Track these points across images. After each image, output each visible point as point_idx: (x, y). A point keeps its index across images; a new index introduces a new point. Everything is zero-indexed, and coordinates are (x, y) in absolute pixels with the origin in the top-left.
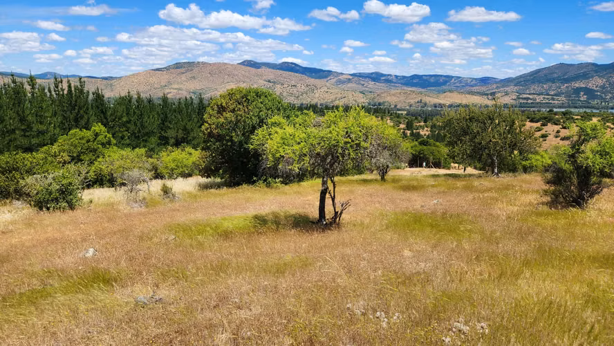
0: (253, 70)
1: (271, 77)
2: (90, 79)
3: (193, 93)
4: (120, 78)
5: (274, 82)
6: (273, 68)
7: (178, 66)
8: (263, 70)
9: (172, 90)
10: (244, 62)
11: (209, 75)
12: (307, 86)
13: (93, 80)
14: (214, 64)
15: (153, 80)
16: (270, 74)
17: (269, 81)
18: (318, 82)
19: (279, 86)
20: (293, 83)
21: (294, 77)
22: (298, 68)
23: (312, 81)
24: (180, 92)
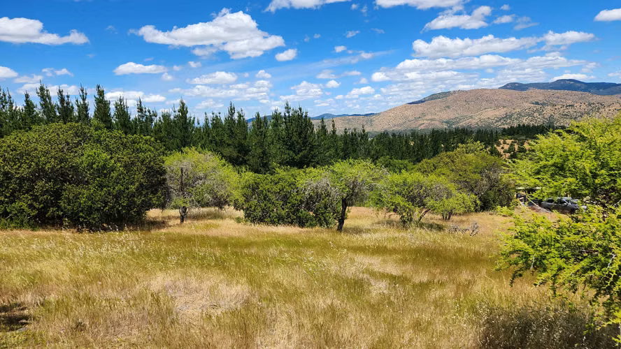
0: (516, 93)
1: (541, 98)
2: (354, 117)
3: (446, 122)
4: (379, 114)
5: (543, 104)
6: (544, 89)
7: (434, 97)
8: (531, 91)
9: (425, 121)
10: (508, 85)
11: (465, 103)
12: (590, 105)
13: (357, 117)
14: (471, 91)
15: (409, 113)
16: (539, 95)
17: (537, 103)
18: (607, 99)
19: (549, 107)
20: (570, 102)
21: (571, 97)
22: (579, 85)
23: (597, 98)
24: (433, 122)
